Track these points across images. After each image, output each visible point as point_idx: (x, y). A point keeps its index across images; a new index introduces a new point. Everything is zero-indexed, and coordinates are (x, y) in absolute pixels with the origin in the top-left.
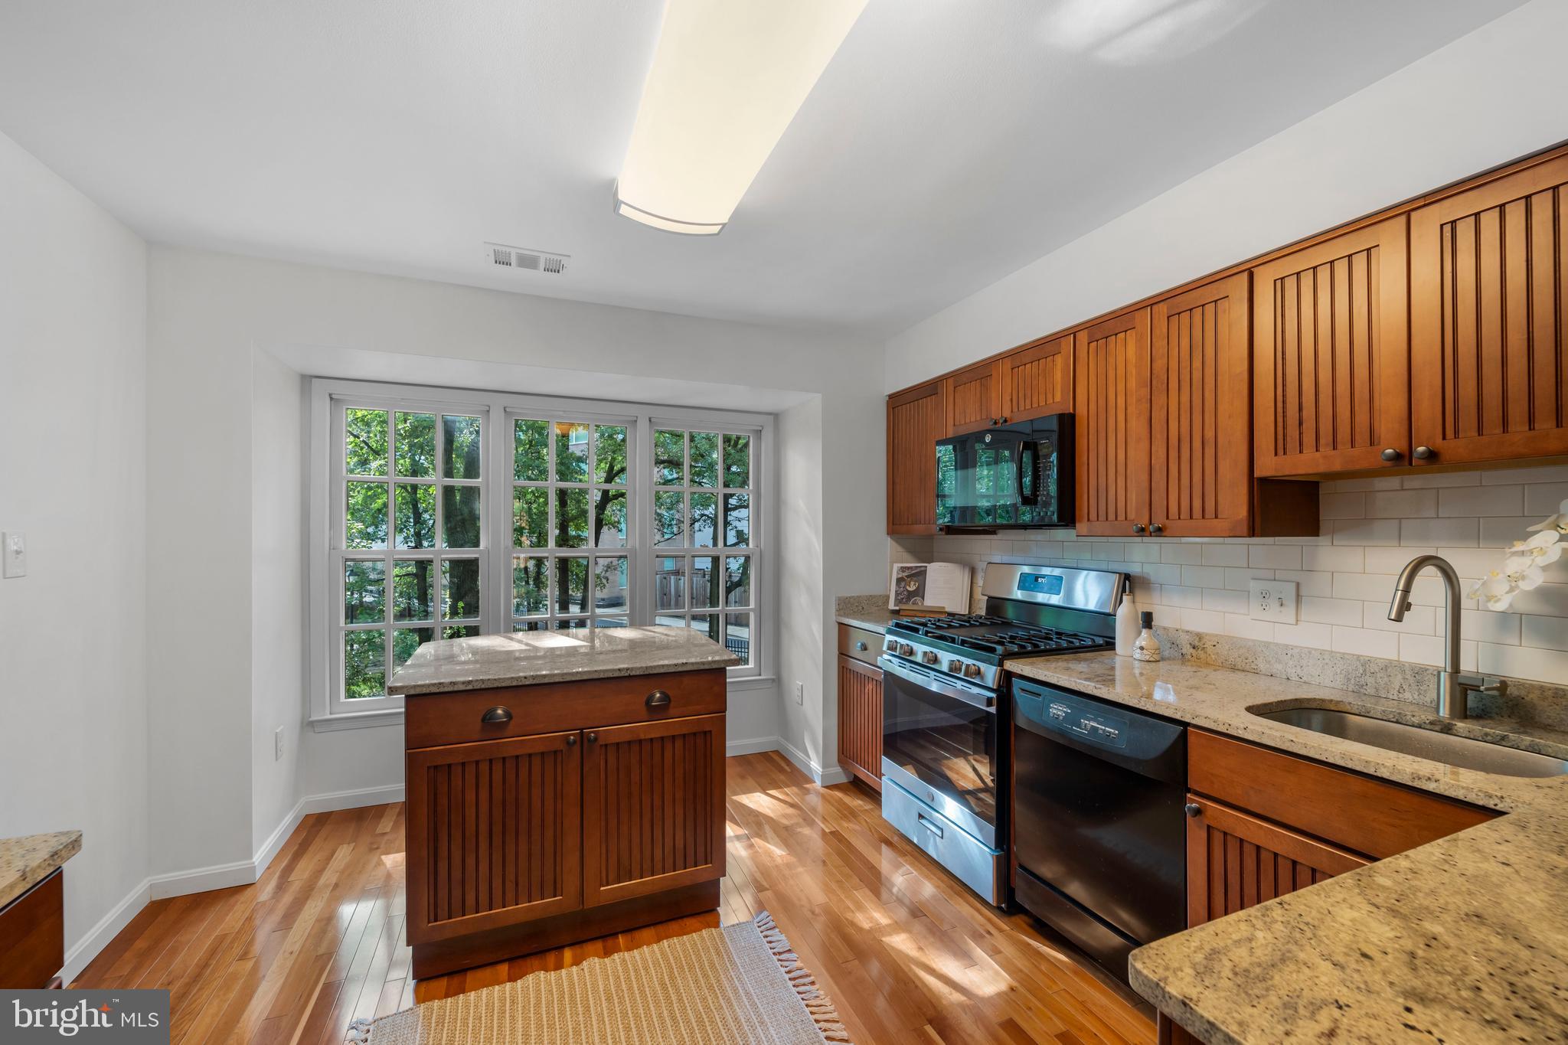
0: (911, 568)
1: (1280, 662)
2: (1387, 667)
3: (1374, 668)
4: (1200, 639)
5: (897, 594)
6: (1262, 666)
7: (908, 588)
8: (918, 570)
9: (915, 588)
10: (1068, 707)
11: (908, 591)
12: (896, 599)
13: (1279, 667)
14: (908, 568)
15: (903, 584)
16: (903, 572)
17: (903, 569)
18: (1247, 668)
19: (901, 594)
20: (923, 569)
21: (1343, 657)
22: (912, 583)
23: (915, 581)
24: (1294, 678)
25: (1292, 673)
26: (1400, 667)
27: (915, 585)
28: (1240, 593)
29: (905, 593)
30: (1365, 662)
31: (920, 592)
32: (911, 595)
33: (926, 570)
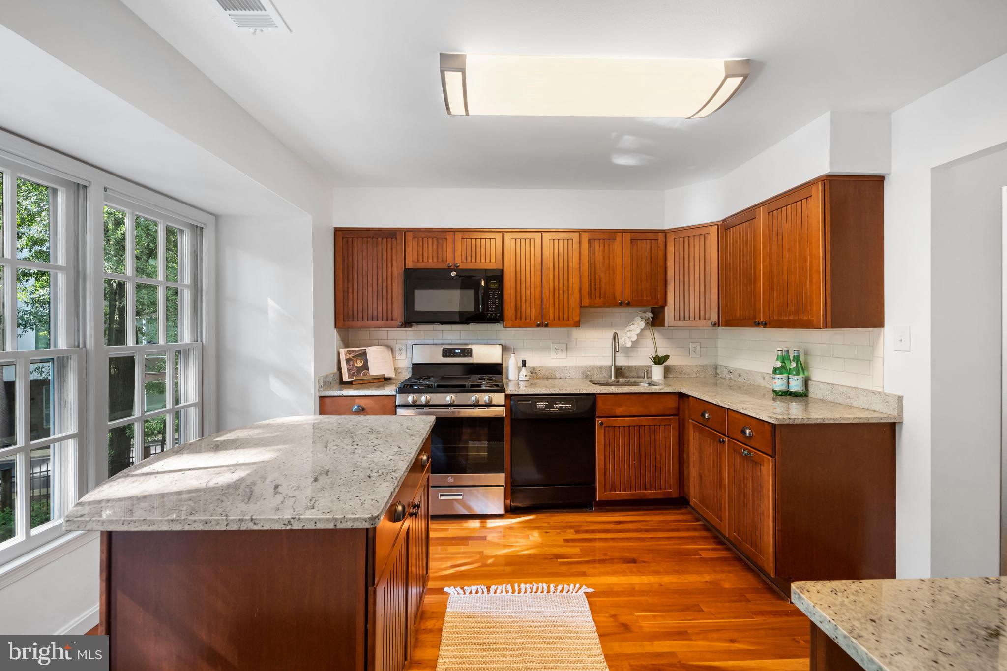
0: (355, 351)
1: (563, 372)
2: (594, 368)
3: (590, 369)
4: (534, 369)
5: (349, 370)
6: (557, 375)
7: (356, 365)
8: (360, 352)
9: (361, 364)
10: (546, 402)
11: (356, 367)
12: (349, 374)
13: (563, 374)
14: (353, 351)
15: (351, 363)
16: (349, 354)
17: (349, 352)
18: (552, 377)
19: (351, 369)
20: (364, 351)
21: (582, 367)
22: (359, 361)
23: (361, 360)
24: (567, 377)
25: (567, 375)
26: (596, 367)
27: (361, 362)
28: (547, 349)
29: (355, 369)
30: (588, 368)
31: (366, 366)
32: (359, 370)
33: (366, 352)
